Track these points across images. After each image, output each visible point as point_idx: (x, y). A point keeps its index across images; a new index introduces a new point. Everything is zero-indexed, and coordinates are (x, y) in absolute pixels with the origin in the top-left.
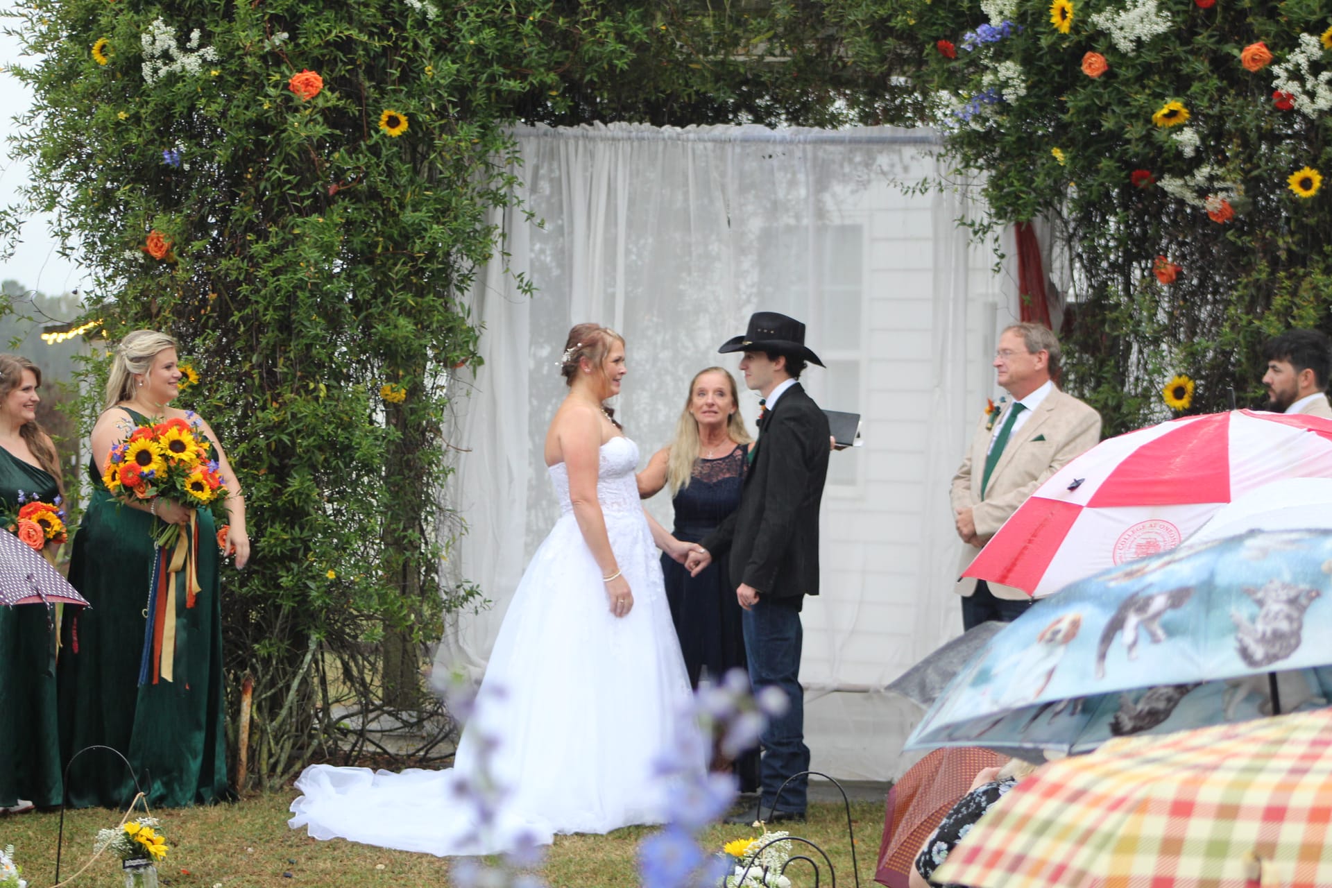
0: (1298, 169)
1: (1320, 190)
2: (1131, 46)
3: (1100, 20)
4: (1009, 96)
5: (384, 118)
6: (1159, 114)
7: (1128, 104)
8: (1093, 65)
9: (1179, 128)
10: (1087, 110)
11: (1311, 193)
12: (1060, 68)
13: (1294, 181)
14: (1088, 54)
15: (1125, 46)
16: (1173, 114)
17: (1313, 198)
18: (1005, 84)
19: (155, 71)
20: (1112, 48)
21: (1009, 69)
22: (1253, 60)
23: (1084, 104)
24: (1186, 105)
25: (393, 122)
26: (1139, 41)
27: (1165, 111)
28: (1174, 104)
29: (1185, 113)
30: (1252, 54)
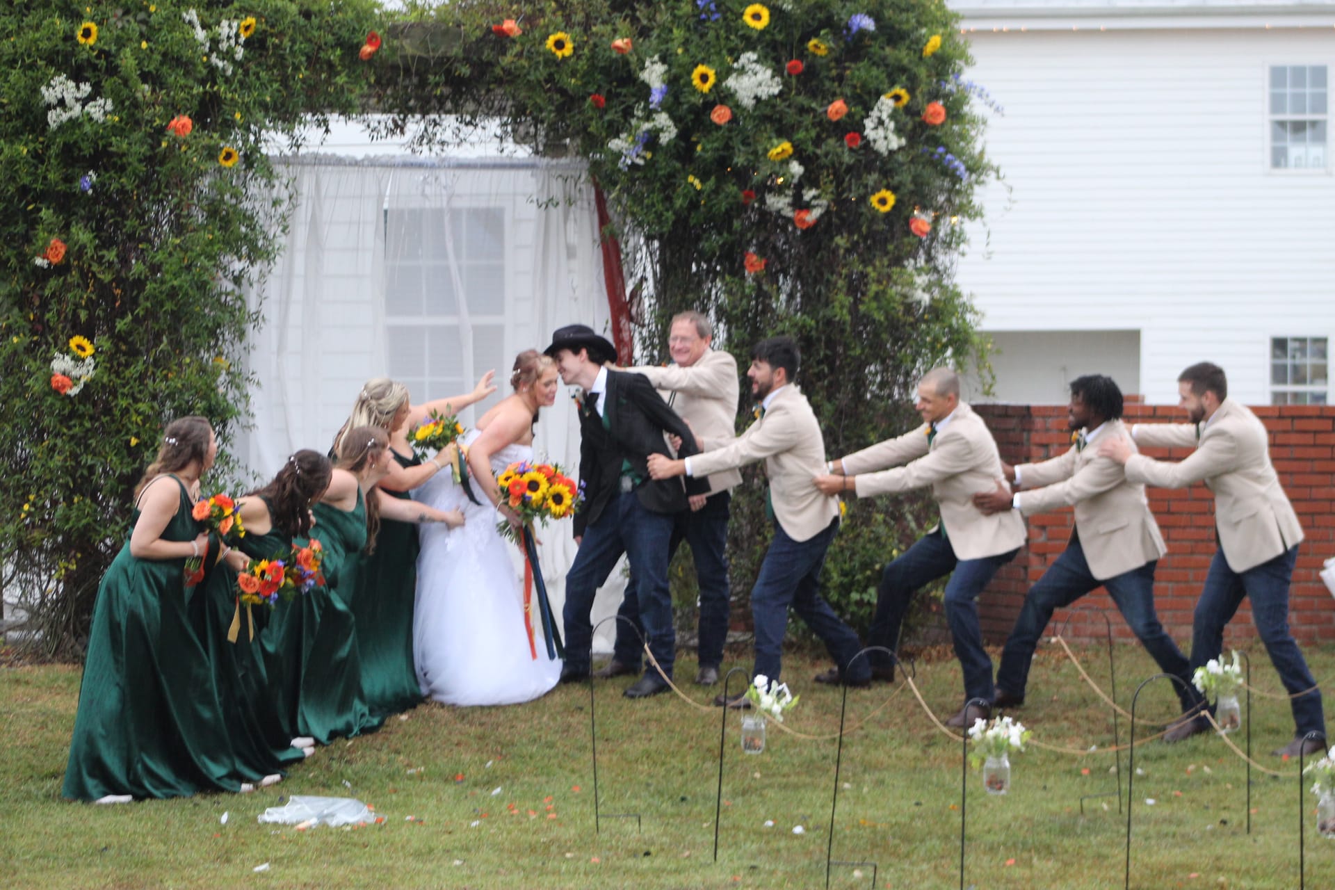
0: (879, 190)
1: (894, 207)
2: (753, 102)
3: (731, 82)
4: (664, 139)
5: (224, 154)
6: (774, 152)
7: (749, 144)
8: (720, 115)
9: (785, 162)
10: (717, 149)
11: (887, 208)
12: (692, 117)
13: (874, 200)
14: (717, 108)
15: (748, 102)
16: (783, 151)
17: (887, 215)
18: (662, 130)
19: (58, 116)
20: (738, 105)
21: (663, 119)
22: (837, 113)
23: (716, 145)
24: (794, 146)
25: (228, 156)
26: (757, 98)
27: (779, 150)
28: (786, 146)
29: (791, 151)
30: (837, 108)
